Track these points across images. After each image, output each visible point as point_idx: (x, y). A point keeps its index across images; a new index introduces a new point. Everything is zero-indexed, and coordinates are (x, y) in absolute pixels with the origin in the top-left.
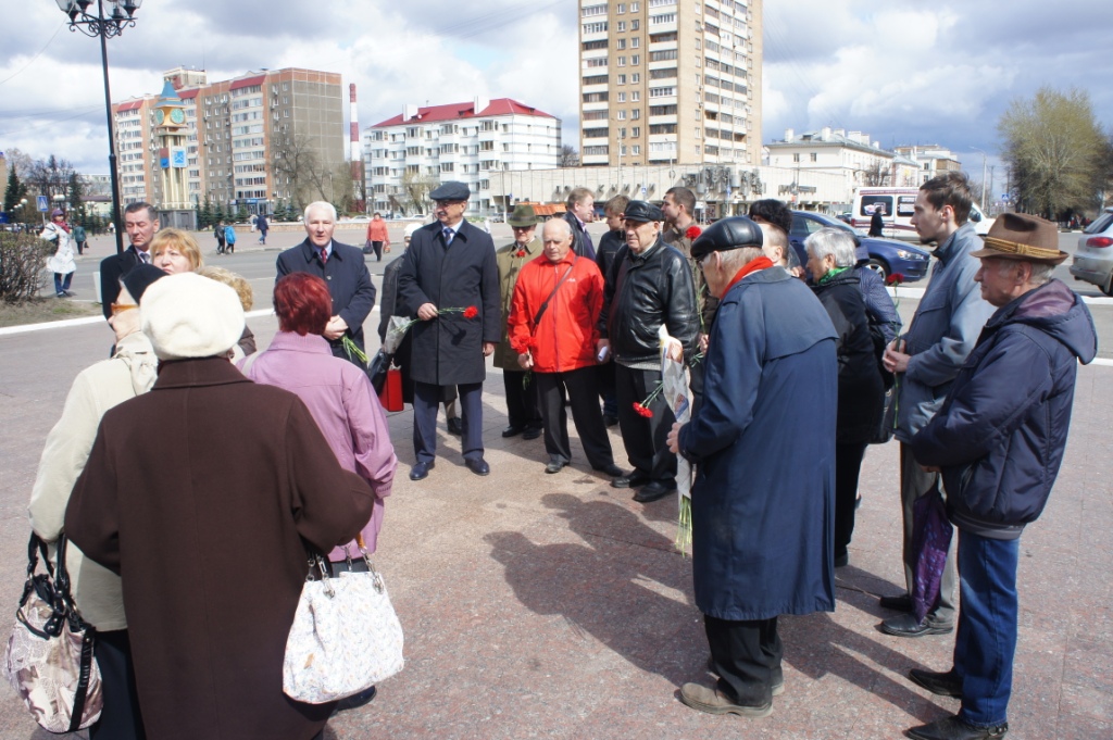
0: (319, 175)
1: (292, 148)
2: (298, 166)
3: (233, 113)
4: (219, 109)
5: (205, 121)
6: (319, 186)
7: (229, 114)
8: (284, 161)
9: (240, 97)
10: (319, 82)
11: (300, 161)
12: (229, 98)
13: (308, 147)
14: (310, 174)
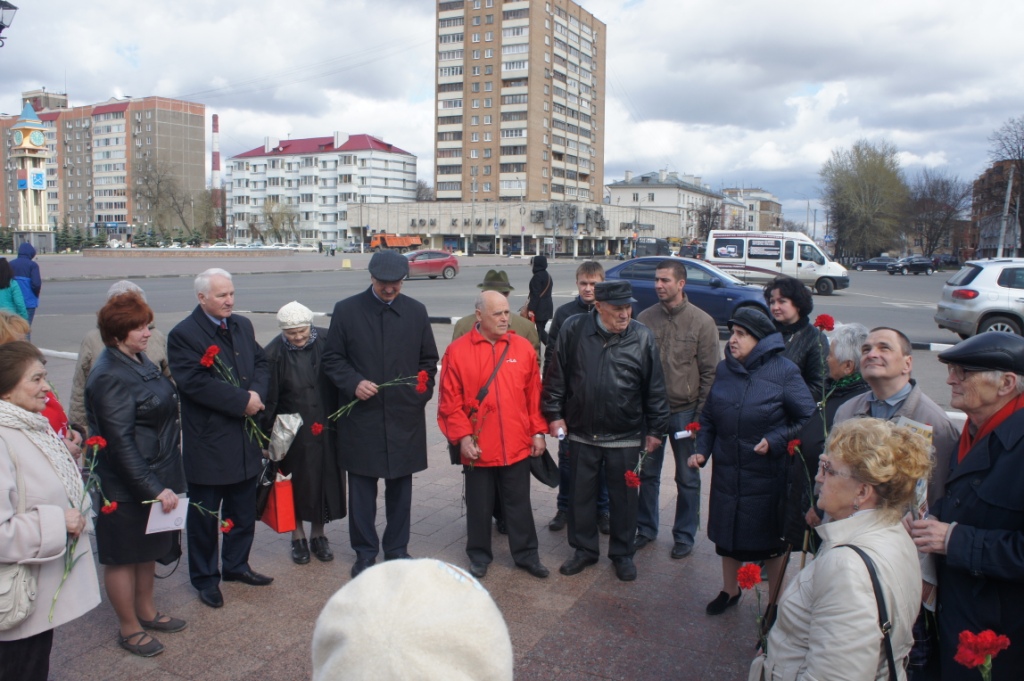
0: (180, 202)
1: (154, 175)
2: (160, 193)
3: (95, 137)
4: (80, 133)
5: (66, 144)
6: (180, 212)
7: (91, 139)
8: (145, 187)
9: (102, 122)
10: (182, 111)
11: (162, 188)
12: (91, 123)
13: (170, 174)
14: (171, 201)
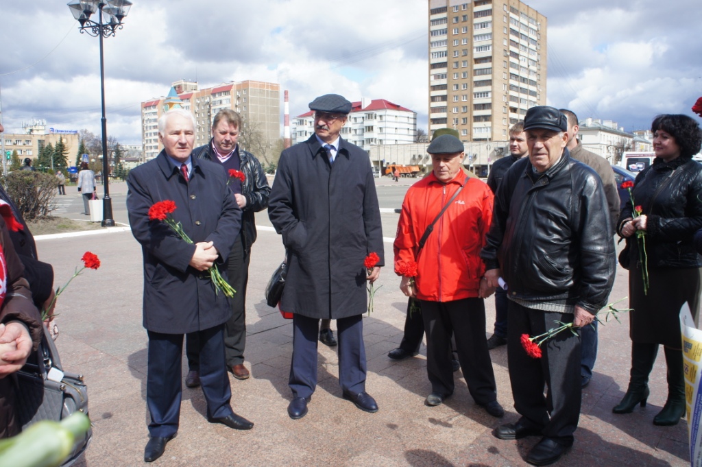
0: (264, 147)
1: (247, 130)
2: (251, 141)
3: (212, 108)
4: (204, 106)
5: (196, 113)
6: (264, 153)
7: (210, 109)
8: (242, 138)
9: (218, 98)
10: (265, 89)
11: (252, 138)
12: (210, 99)
13: (257, 129)
14: (258, 146)
